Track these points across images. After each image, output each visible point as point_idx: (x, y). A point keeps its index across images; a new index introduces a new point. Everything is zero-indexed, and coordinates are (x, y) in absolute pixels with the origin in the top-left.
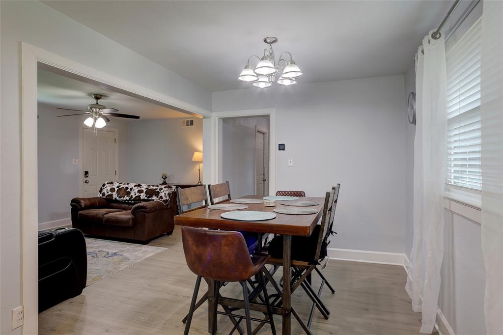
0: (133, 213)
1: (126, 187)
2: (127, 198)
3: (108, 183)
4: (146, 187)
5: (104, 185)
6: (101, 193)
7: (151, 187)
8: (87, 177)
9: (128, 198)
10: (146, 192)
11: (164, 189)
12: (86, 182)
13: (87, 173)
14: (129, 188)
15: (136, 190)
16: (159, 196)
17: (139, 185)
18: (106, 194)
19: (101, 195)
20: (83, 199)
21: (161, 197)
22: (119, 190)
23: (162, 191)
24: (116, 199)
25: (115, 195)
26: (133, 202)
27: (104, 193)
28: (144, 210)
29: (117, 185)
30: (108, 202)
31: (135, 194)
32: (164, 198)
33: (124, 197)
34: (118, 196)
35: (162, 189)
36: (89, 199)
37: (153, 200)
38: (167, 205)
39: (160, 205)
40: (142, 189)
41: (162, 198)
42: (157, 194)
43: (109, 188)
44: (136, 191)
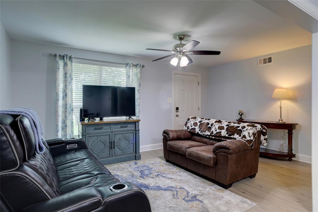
0: (214, 151)
1: (207, 123)
2: (207, 133)
3: (192, 118)
4: (227, 123)
5: (189, 119)
6: (186, 127)
7: (232, 124)
8: (178, 112)
9: (209, 134)
10: (227, 129)
11: (247, 127)
12: (177, 116)
13: (177, 109)
14: (210, 123)
15: (217, 125)
16: (242, 135)
17: (220, 122)
18: (190, 128)
19: (186, 128)
20: (171, 131)
21: (244, 136)
22: (201, 124)
23: (244, 129)
24: (198, 132)
25: (197, 130)
26: (213, 138)
27: (188, 126)
28: (226, 151)
29: (200, 120)
30: (191, 136)
31: (216, 130)
32: (248, 138)
33: (205, 132)
34: (200, 130)
35: (244, 127)
36: (176, 131)
37: (235, 139)
38: (252, 146)
39: (244, 145)
40: (222, 125)
41: (245, 138)
42: (239, 132)
43: (192, 123)
44: (217, 127)
